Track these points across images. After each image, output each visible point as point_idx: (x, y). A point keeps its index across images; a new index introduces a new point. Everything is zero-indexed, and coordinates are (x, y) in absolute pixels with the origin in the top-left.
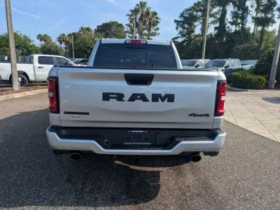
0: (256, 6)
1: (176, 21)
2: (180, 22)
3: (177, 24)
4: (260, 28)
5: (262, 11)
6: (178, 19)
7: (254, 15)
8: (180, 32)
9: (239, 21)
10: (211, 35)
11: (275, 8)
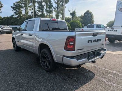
0: (46, 5)
1: (12, 7)
2: (14, 8)
3: (13, 9)
4: (49, 14)
5: (49, 8)
6: (13, 6)
7: (46, 9)
8: (15, 13)
9: (41, 10)
10: (30, 15)
11: (53, 7)
